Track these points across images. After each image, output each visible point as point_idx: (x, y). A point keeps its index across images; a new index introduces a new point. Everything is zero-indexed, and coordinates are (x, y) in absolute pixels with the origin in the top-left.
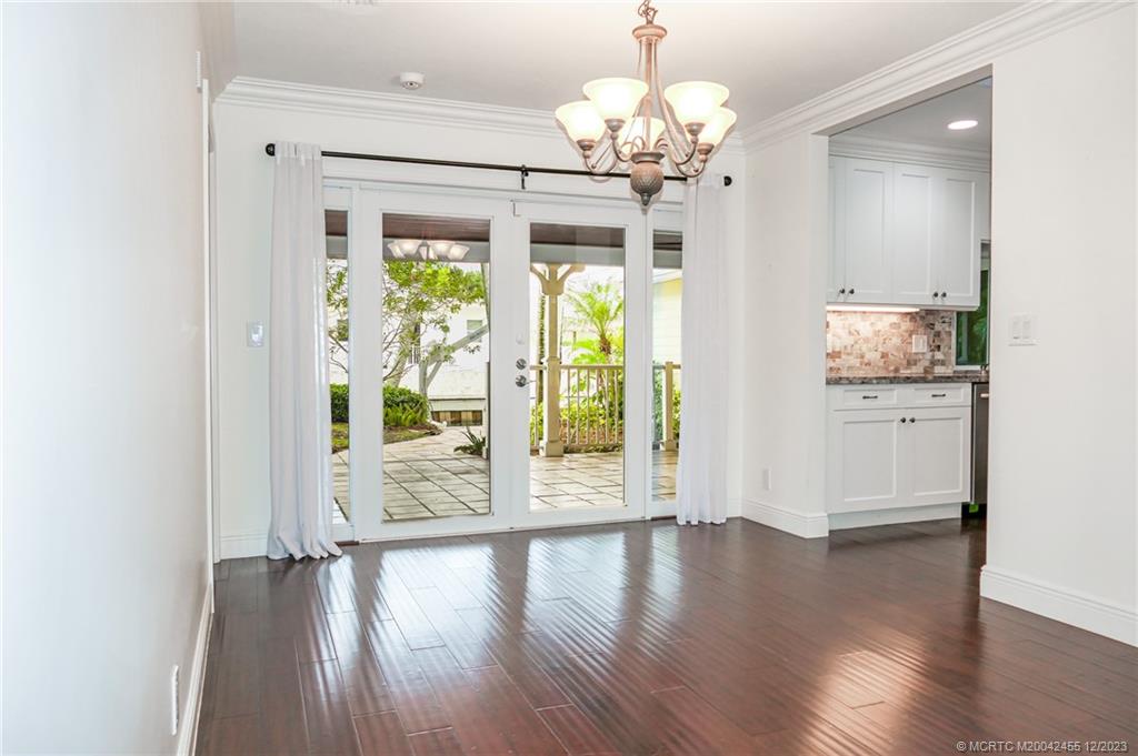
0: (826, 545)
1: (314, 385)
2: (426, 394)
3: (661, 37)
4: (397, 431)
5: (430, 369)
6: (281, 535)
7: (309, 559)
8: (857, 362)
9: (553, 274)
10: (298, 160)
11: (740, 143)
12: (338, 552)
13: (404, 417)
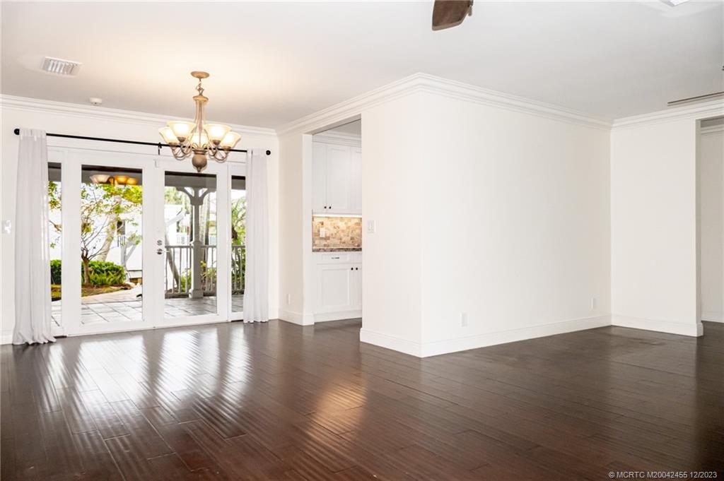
0: (313, 328)
1: (41, 257)
2: (125, 266)
3: (205, 101)
4: (102, 288)
5: (128, 250)
6: (21, 331)
7: (38, 344)
8: (338, 242)
9: (196, 193)
10: (33, 138)
11: (275, 134)
12: (54, 340)
13: (107, 279)
